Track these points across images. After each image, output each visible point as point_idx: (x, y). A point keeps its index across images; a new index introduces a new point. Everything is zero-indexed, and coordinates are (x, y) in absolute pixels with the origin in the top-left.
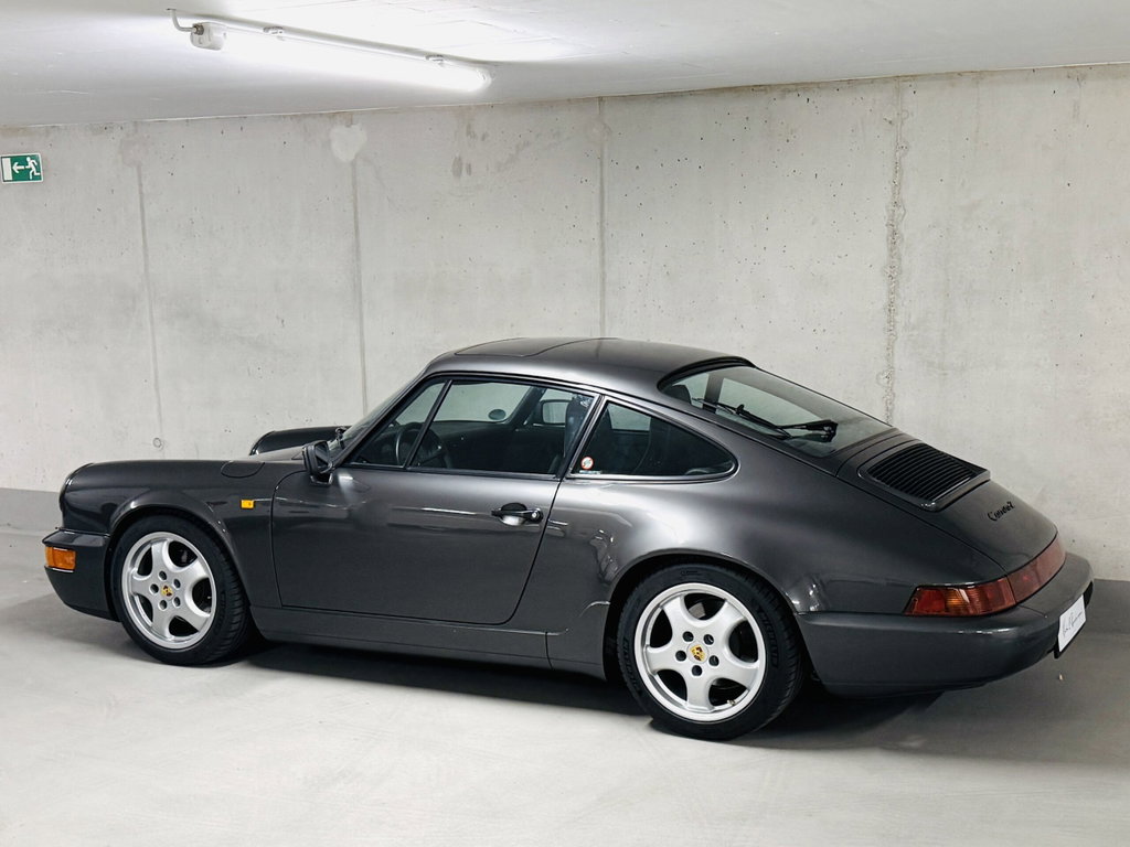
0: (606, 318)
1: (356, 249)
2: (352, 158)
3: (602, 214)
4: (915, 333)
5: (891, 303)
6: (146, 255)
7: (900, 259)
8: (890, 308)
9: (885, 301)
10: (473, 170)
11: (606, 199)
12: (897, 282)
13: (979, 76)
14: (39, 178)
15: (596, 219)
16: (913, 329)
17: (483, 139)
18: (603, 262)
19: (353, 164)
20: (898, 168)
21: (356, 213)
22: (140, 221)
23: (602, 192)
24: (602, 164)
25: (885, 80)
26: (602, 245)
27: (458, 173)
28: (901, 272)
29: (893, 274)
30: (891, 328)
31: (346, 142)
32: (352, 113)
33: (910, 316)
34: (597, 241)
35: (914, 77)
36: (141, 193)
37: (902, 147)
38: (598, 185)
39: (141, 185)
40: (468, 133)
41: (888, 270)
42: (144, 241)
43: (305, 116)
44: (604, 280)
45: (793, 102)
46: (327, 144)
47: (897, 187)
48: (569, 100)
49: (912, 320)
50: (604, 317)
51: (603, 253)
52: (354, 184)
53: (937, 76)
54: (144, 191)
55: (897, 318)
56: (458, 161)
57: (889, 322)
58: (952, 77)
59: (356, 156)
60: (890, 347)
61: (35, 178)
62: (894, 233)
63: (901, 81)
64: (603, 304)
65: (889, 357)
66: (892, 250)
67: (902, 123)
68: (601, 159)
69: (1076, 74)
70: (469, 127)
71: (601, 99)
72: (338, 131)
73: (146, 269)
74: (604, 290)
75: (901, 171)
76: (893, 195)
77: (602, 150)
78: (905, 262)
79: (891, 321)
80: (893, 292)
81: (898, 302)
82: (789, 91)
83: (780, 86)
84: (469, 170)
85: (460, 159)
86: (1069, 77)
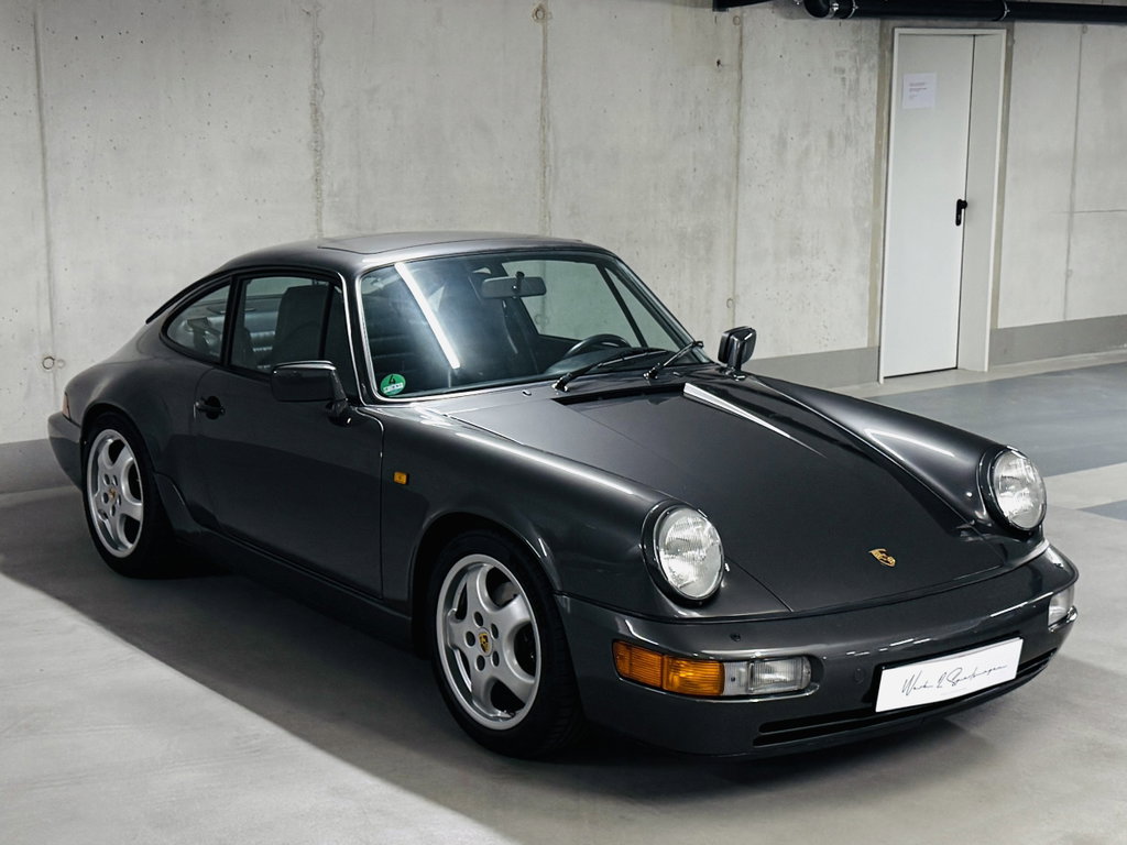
0: (50, 195)
3: (39, 85)
4: (337, 199)
5: (317, 173)
7: (322, 135)
8: (317, 179)
9: (312, 171)
11: (42, 68)
12: (321, 155)
15: (32, 91)
16: (336, 196)
18: (43, 136)
20: (316, 55)
23: (37, 60)
24: (35, 32)
26: (41, 119)
28: (323, 147)
29: (318, 148)
30: (318, 197)
33: (332, 185)
34: (35, 114)
37: (318, 36)
38: (33, 54)
41: (313, 144)
44: (44, 154)
47: (316, 71)
49: (335, 188)
51: (42, 128)
55: (324, 187)
57: (316, 191)
60: (319, 213)
62: (316, 111)
64: (45, 181)
65: (318, 222)
66: (314, 126)
67: (317, 15)
68: (34, 25)
74: (44, 167)
75: (319, 57)
76: (314, 77)
77: (35, 16)
78: (326, 138)
79: (318, 189)
80: (318, 164)
81: (323, 172)
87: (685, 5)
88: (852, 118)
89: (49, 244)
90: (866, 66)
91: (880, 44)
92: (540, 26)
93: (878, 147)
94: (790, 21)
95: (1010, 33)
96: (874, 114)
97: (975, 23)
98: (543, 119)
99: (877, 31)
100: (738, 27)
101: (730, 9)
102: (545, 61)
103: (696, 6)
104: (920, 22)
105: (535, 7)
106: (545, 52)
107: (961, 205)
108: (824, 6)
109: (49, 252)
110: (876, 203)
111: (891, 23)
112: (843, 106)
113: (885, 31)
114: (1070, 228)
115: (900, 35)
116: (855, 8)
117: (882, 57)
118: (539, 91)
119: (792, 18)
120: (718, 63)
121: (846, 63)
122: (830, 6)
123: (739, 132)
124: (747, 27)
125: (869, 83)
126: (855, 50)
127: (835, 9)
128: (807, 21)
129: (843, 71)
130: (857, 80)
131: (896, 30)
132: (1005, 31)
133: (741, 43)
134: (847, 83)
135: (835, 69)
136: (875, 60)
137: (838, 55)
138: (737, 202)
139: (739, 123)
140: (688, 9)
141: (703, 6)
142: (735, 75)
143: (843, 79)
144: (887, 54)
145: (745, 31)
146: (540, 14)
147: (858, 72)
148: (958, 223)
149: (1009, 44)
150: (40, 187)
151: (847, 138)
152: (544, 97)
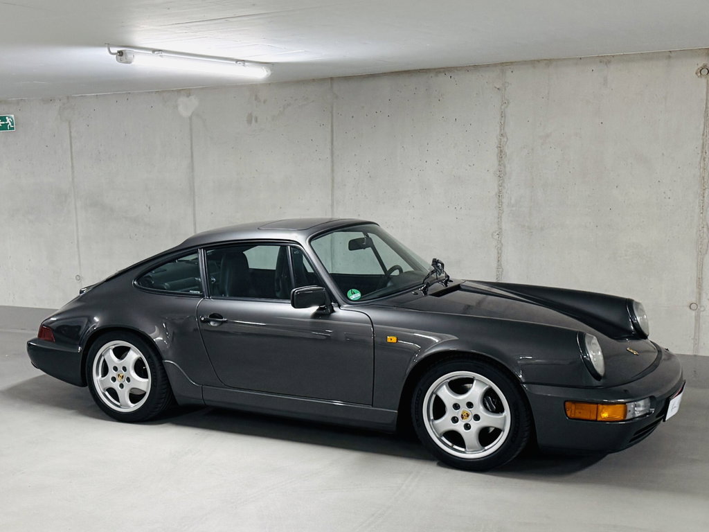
1: (192, 167)
2: (189, 114)
3: (332, 144)
4: (514, 209)
5: (500, 192)
6: (73, 172)
7: (505, 167)
8: (500, 195)
9: (497, 190)
10: (259, 120)
11: (335, 136)
12: (503, 180)
13: (549, 62)
14: (13, 128)
15: (330, 147)
16: (513, 207)
17: (265, 102)
18: (333, 171)
19: (190, 118)
20: (503, 115)
21: (192, 144)
22: (69, 153)
23: (332, 131)
24: (332, 116)
25: (495, 65)
26: (332, 162)
27: (249, 121)
28: (505, 174)
29: (501, 175)
30: (500, 207)
31: (186, 107)
32: (189, 89)
33: (511, 199)
34: (329, 160)
35: (512, 63)
36: (71, 137)
37: (505, 102)
38: (330, 127)
39: (70, 132)
40: (256, 99)
41: (498, 173)
42: (72, 163)
43: (163, 91)
44: (333, 181)
45: (442, 78)
46: (176, 107)
47: (502, 126)
48: (314, 80)
49: (513, 201)
50: (333, 202)
51: (333, 166)
52: (191, 130)
53: (525, 63)
54: (72, 134)
55: (504, 200)
56: (250, 116)
57: (499, 203)
58: (534, 63)
59: (193, 113)
60: (500, 217)
61: (11, 129)
62: (500, 153)
63: (504, 66)
64: (332, 195)
65: (499, 223)
66: (500, 161)
67: (505, 89)
68: (332, 113)
69: (605, 60)
70: (256, 96)
71: (332, 79)
72: (182, 100)
73: (73, 179)
74: (333, 187)
75: (505, 117)
76: (501, 130)
77: (332, 107)
78: (508, 169)
79: (500, 202)
80: (501, 185)
81: (504, 191)
82: (440, 72)
83: (435, 69)
84: (256, 121)
85: (251, 114)
86: (601, 62)
105: (701, 65)
146: (704, 71)
150: (330, 198)
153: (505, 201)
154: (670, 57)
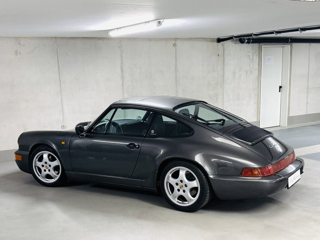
3: (58, 65)
4: (127, 89)
5: (123, 83)
8: (123, 85)
9: (121, 83)
11: (59, 63)
13: (134, 39)
15: (57, 66)
17: (24, 45)
18: (60, 77)
20: (122, 56)
23: (58, 60)
27: (16, 54)
28: (124, 77)
29: (123, 78)
30: (123, 89)
37: (122, 52)
38: (57, 58)
40: (19, 43)
41: (121, 77)
45: (100, 41)
47: (122, 60)
49: (127, 87)
51: (59, 74)
60: (123, 93)
62: (122, 69)
66: (122, 73)
67: (122, 47)
68: (57, 52)
70: (19, 42)
71: (56, 37)
74: (60, 83)
77: (57, 50)
78: (124, 75)
79: (123, 87)
80: (123, 81)
82: (99, 39)
83: (97, 38)
84: (20, 54)
85: (17, 51)
86: (149, 40)
87: (210, 42)
88: (252, 68)
89: (62, 100)
90: (255, 55)
91: (259, 49)
92: (174, 48)
93: (258, 74)
94: (236, 45)
95: (291, 46)
96: (257, 66)
97: (282, 44)
98: (176, 70)
99: (258, 46)
100: (223, 46)
101: (221, 42)
102: (176, 56)
103: (213, 42)
104: (269, 44)
105: (174, 43)
106: (176, 54)
107: (280, 87)
108: (244, 41)
109: (62, 102)
110: (258, 87)
111: (261, 44)
112: (250, 64)
113: (260, 46)
114: (307, 92)
115: (264, 47)
116: (251, 41)
117: (259, 53)
118: (175, 63)
119: (236, 44)
120: (218, 55)
121: (250, 54)
122: (245, 41)
123: (224, 71)
124: (225, 46)
125: (256, 59)
126: (252, 51)
127: (246, 41)
128: (240, 44)
129: (249, 56)
130: (253, 58)
131: (262, 46)
132: (290, 45)
133: (224, 50)
134: (251, 59)
135: (247, 56)
136: (257, 53)
137: (248, 52)
138: (223, 88)
139: (224, 70)
140: (210, 43)
141: (214, 42)
142: (222, 58)
143: (249, 58)
144: (260, 51)
145: (225, 47)
146: (175, 45)
147: (253, 56)
148: (280, 91)
149: (291, 48)
150: (59, 88)
151: (251, 72)
152: (176, 64)
153: (124, 87)
154: (166, 40)
